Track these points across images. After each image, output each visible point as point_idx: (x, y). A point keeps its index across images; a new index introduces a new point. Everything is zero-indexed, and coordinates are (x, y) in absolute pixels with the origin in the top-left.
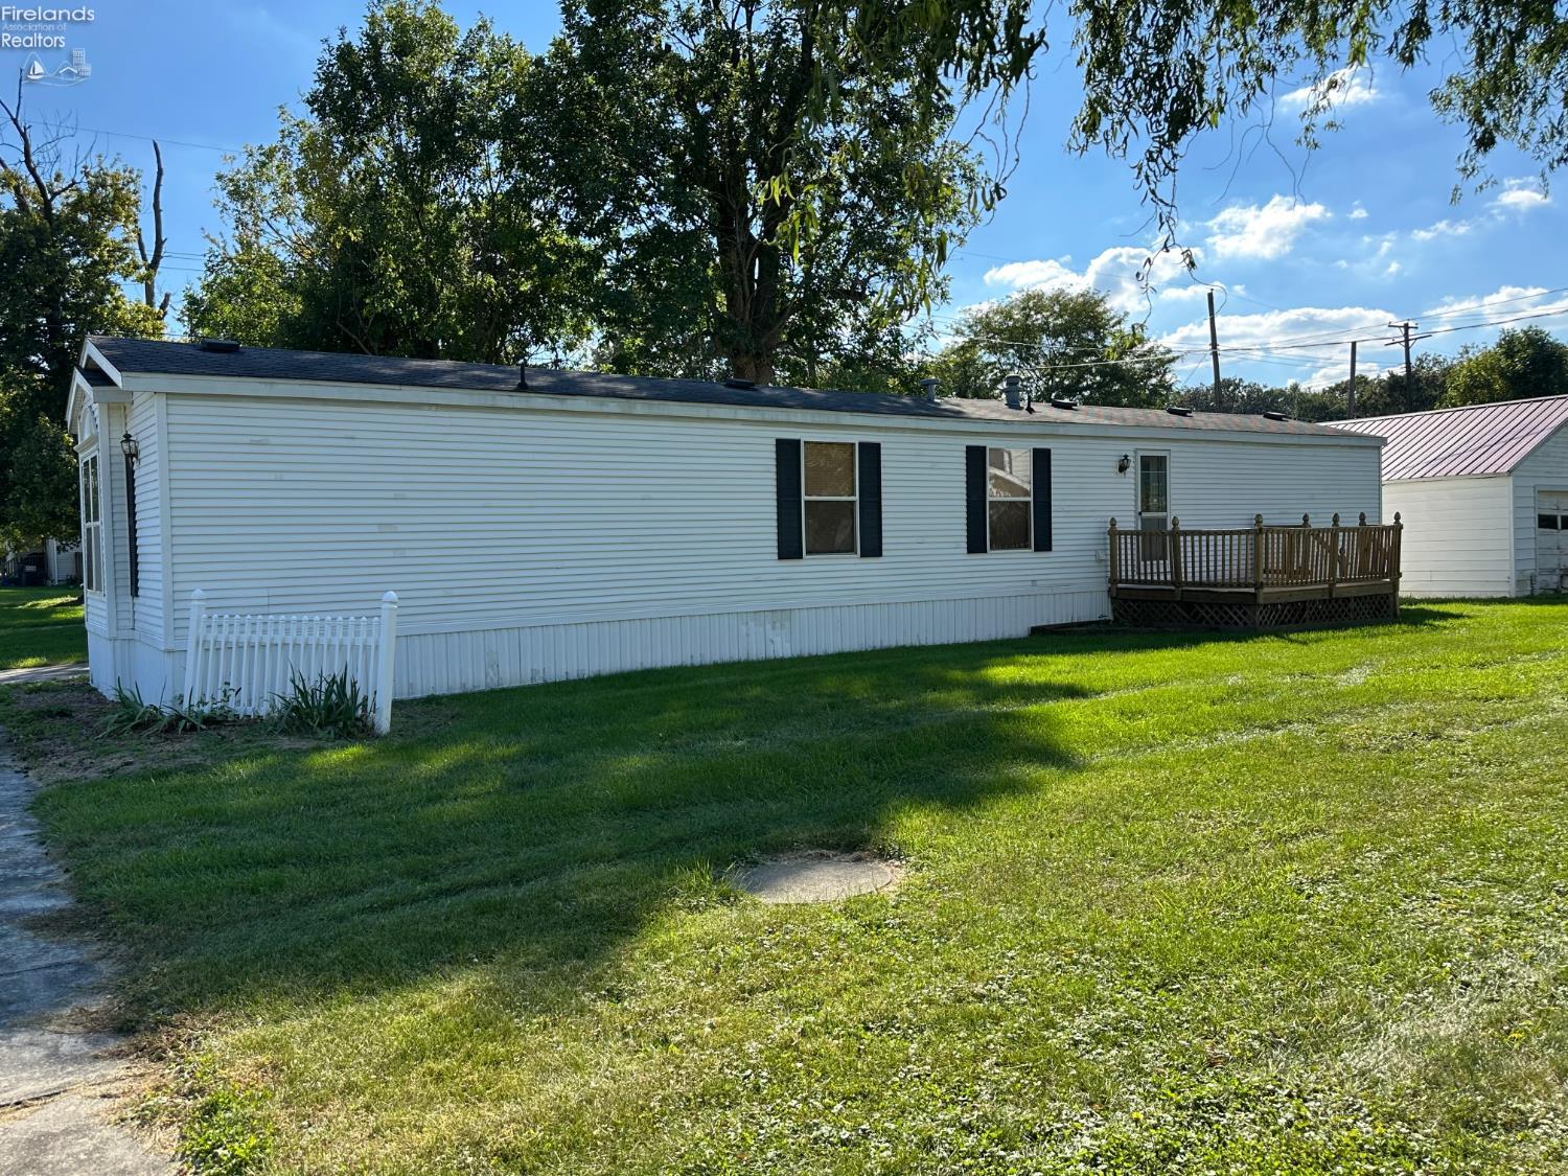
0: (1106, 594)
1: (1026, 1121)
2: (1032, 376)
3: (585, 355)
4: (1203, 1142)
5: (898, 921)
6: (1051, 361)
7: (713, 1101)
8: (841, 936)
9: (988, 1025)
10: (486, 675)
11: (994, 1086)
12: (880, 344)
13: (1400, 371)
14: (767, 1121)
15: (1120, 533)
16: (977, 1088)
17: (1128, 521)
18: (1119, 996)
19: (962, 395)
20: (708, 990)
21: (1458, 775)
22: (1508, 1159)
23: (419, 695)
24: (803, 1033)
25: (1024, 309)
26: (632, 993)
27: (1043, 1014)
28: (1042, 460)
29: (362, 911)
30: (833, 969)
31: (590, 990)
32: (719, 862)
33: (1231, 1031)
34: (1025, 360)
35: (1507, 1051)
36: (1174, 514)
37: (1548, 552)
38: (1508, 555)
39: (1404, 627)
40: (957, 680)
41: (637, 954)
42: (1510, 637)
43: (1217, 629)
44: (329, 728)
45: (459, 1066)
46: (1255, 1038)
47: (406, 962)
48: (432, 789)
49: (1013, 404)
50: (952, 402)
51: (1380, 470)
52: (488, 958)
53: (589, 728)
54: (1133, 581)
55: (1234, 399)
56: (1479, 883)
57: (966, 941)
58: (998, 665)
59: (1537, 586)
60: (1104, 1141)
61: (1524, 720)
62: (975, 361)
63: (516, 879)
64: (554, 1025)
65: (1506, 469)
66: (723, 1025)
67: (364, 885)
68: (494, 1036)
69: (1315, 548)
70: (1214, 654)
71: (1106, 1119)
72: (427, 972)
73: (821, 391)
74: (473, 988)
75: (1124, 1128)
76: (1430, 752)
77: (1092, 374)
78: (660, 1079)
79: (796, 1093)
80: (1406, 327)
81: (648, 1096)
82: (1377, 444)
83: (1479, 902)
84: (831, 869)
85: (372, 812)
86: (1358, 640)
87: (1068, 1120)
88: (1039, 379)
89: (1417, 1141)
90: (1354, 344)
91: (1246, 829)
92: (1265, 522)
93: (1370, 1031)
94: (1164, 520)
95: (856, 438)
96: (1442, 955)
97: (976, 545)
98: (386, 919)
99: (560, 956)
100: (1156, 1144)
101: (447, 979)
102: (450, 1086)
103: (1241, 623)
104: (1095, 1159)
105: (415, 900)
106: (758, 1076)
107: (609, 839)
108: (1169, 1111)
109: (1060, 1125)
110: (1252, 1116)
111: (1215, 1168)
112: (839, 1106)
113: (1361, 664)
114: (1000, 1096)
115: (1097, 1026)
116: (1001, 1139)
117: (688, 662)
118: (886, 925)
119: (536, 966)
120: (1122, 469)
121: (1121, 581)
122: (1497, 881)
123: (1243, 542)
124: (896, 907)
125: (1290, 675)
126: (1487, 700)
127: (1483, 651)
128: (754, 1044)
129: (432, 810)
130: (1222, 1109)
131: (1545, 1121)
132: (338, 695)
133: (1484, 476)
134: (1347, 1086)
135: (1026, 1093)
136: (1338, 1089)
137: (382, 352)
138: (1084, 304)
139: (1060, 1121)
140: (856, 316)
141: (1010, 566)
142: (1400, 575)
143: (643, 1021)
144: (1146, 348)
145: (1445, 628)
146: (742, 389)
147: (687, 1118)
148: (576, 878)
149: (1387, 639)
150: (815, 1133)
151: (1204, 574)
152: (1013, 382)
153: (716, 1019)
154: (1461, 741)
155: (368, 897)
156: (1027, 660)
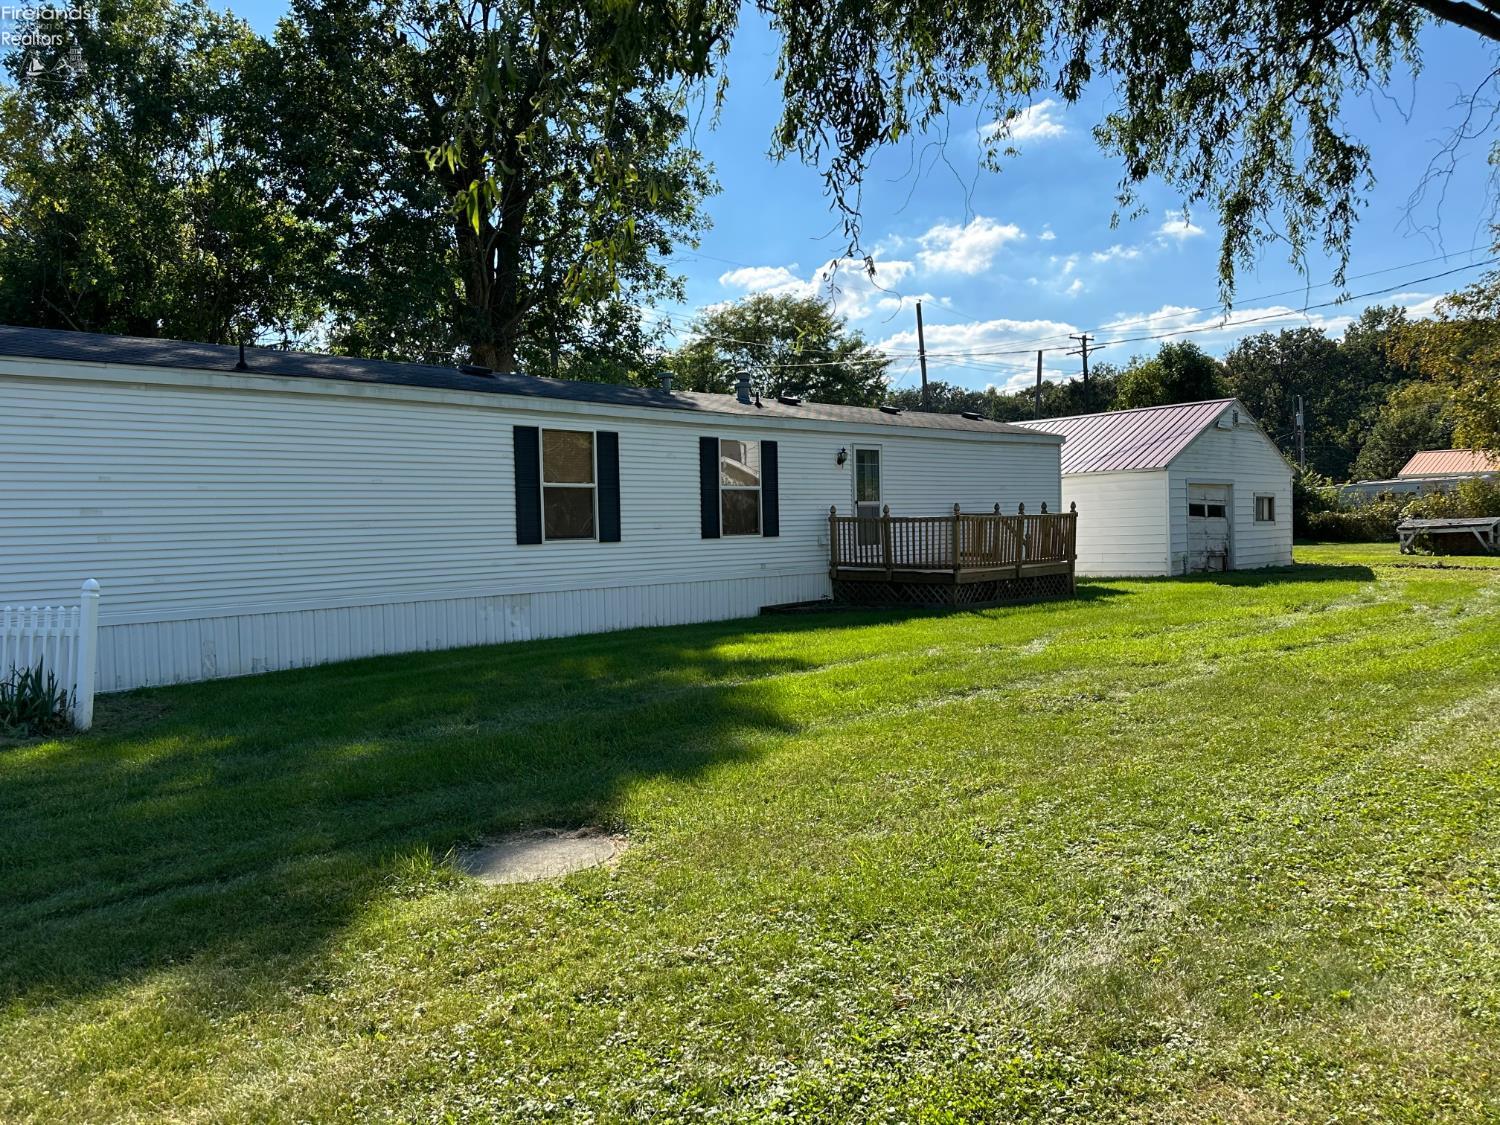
0: (827, 576)
1: (725, 1077)
2: (763, 374)
3: (316, 338)
4: (885, 1081)
5: (617, 892)
6: (780, 361)
7: (417, 1086)
8: (559, 912)
9: (695, 987)
10: (203, 665)
11: (697, 1045)
12: (620, 338)
13: (1080, 378)
14: (471, 1101)
15: (839, 520)
16: (681, 1049)
17: (846, 509)
18: (817, 949)
19: (700, 389)
20: (421, 975)
21: (1118, 732)
22: (1144, 1072)
23: (127, 688)
24: (514, 1011)
25: (755, 311)
26: (341, 984)
27: (746, 972)
28: (769, 451)
29: (49, 916)
30: (549, 945)
31: (294, 984)
32: (439, 849)
33: (915, 974)
34: (757, 359)
35: (1147, 976)
36: (885, 502)
37: (1197, 537)
38: (1165, 539)
39: (1079, 602)
40: (689, 659)
41: (347, 945)
42: (1165, 610)
43: (922, 607)
44: (23, 725)
45: (144, 1074)
46: (937, 979)
47: (91, 967)
48: (134, 785)
49: (743, 400)
50: (689, 394)
51: (1060, 465)
52: (183, 957)
53: (311, 718)
54: (851, 564)
55: (940, 400)
56: (1131, 827)
57: (681, 908)
58: (728, 643)
59: (1188, 566)
60: (796, 1090)
61: (1174, 682)
62: (712, 357)
63: (222, 875)
64: (253, 1022)
65: (1162, 464)
66: (433, 1008)
67: (51, 890)
68: (186, 1040)
69: (1005, 535)
70: (919, 630)
71: (800, 1067)
72: (116, 977)
73: (561, 380)
74: (166, 990)
75: (816, 1075)
76: (1096, 712)
77: (816, 374)
78: (363, 1069)
79: (503, 1069)
80: (1084, 339)
81: (348, 1088)
82: (1058, 441)
83: (1130, 844)
84: (555, 847)
85: (65, 812)
86: (1040, 615)
87: (764, 1073)
88: (770, 376)
89: (1070, 1062)
90: (1040, 353)
91: (937, 786)
92: (961, 511)
93: (1035, 966)
94: (878, 508)
95: (594, 427)
96: (1098, 893)
97: (709, 530)
98: (74, 924)
99: (264, 952)
100: (843, 1088)
101: (136, 982)
102: (131, 1095)
103: (942, 602)
104: (787, 1107)
105: (107, 902)
106: (466, 1056)
107: (324, 830)
108: (856, 1055)
109: (756, 1078)
110: (930, 1053)
111: (896, 1104)
112: (545, 1079)
113: (1040, 637)
114: (703, 1054)
115: (796, 979)
116: (700, 1097)
117: (423, 648)
118: (605, 898)
119: (237, 964)
120: (841, 461)
121: (840, 564)
122: (1146, 824)
123: (943, 528)
124: (616, 880)
125: (981, 646)
126: (1144, 665)
127: (1142, 622)
128: (463, 1025)
129: (135, 806)
130: (904, 1049)
131: (1175, 1035)
132: (33, 690)
133: (1145, 470)
134: (1013, 1018)
135: (727, 1050)
136: (1005, 1021)
137: (94, 329)
138: (809, 309)
139: (758, 1073)
140: (596, 308)
141: (741, 550)
142: (1076, 557)
143: (350, 1011)
144: (864, 352)
145: (1113, 603)
146: (480, 377)
147: (389, 1105)
148: (287, 870)
149: (1064, 613)
150: (520, 1108)
151: (911, 557)
152: (745, 378)
153: (427, 1004)
154: (1121, 702)
155: (54, 902)
156: (755, 638)
